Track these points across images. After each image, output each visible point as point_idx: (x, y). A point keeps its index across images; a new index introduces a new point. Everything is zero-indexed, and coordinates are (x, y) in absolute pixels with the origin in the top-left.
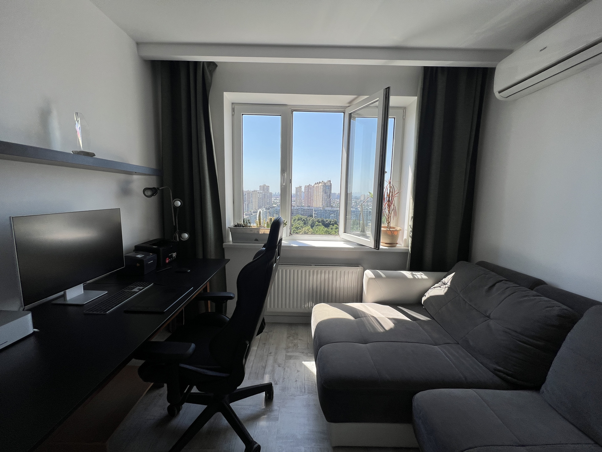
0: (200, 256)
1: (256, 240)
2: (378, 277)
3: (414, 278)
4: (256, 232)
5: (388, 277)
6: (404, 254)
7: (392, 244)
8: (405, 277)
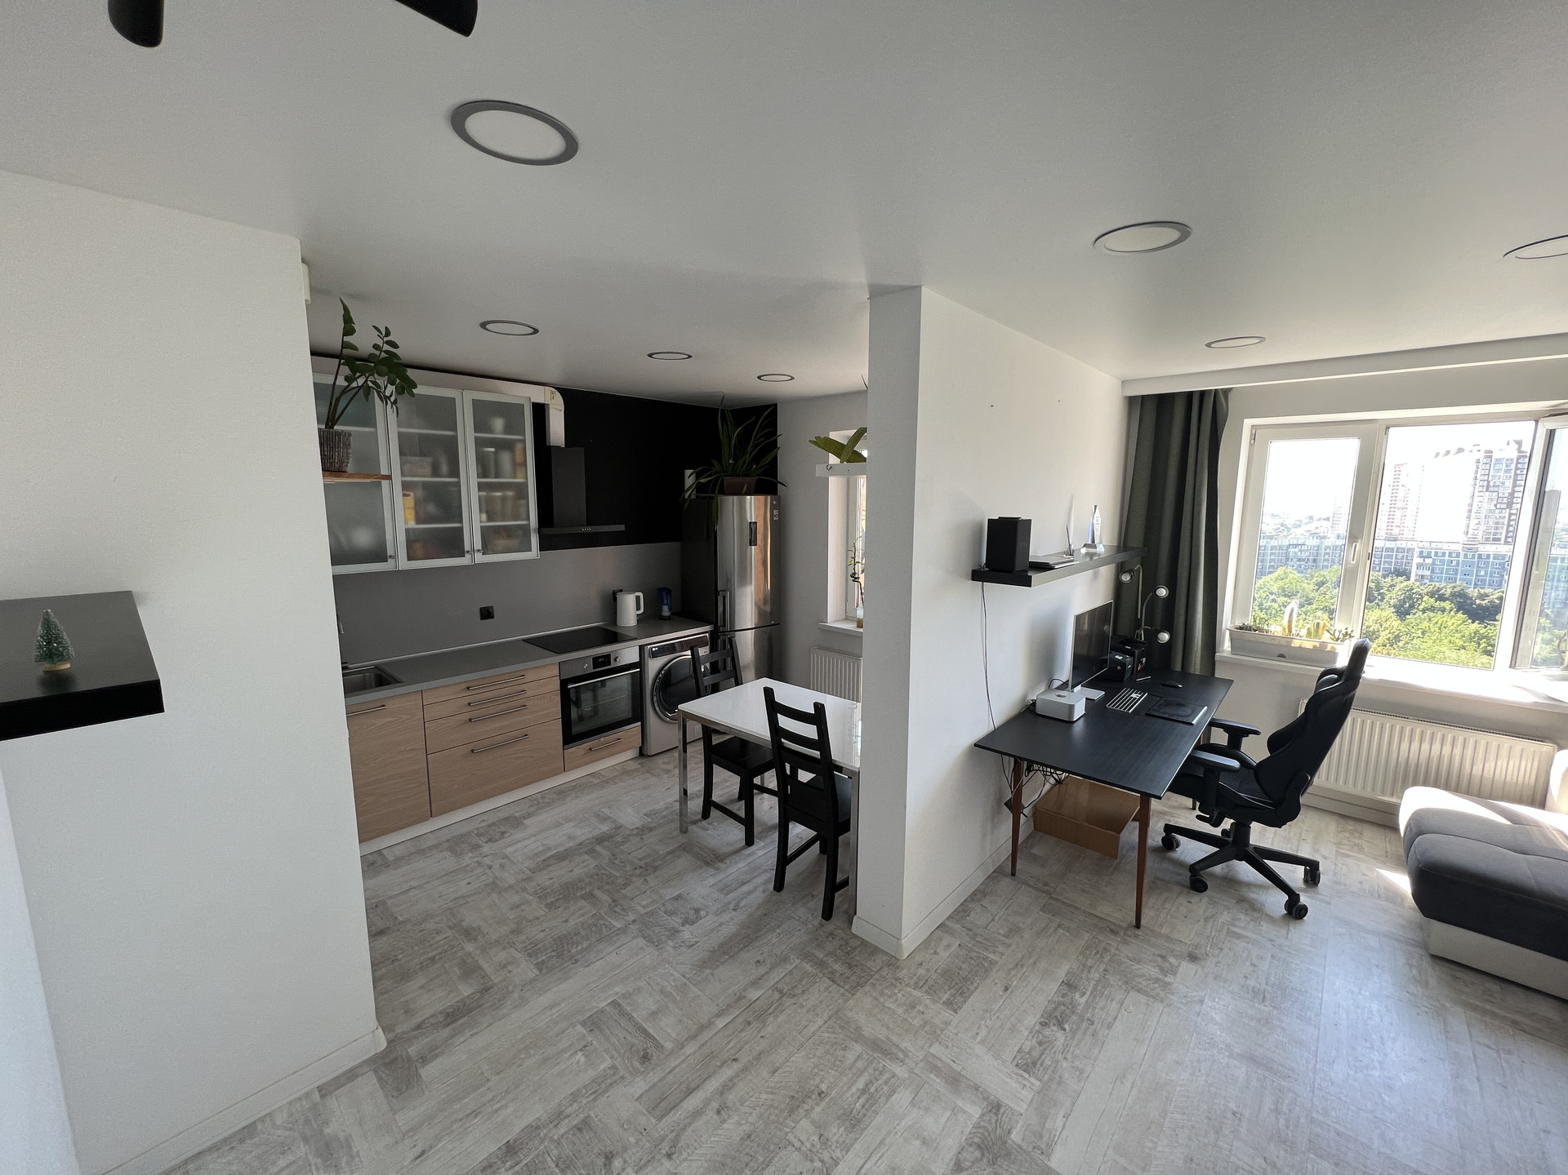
0: (1178, 667)
1: (1282, 656)
4: (1283, 642)
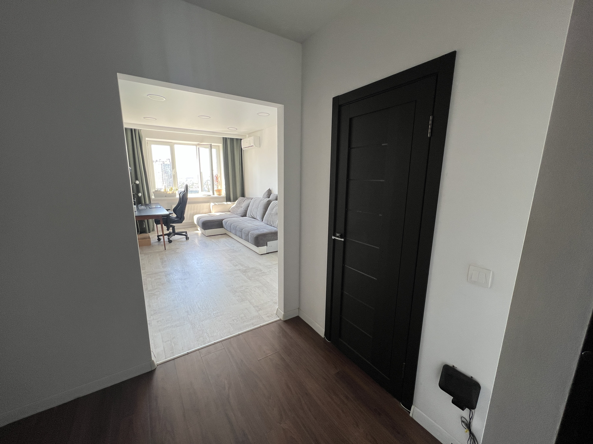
1: (166, 196)
2: (215, 204)
3: (227, 204)
4: (165, 193)
5: (219, 204)
6: (223, 198)
7: (220, 195)
8: (225, 204)
